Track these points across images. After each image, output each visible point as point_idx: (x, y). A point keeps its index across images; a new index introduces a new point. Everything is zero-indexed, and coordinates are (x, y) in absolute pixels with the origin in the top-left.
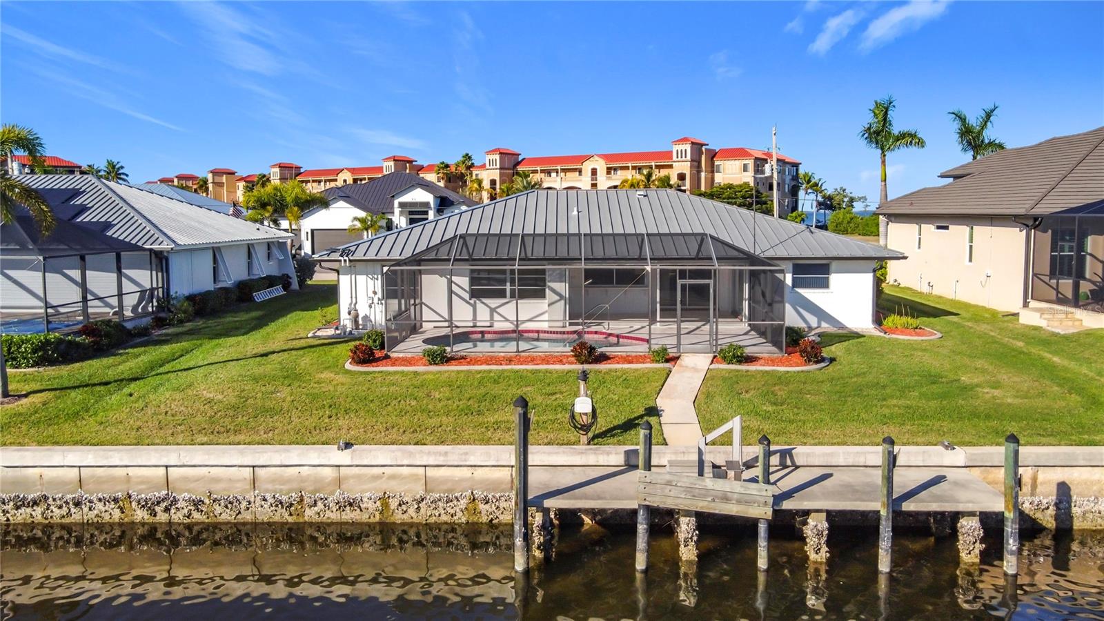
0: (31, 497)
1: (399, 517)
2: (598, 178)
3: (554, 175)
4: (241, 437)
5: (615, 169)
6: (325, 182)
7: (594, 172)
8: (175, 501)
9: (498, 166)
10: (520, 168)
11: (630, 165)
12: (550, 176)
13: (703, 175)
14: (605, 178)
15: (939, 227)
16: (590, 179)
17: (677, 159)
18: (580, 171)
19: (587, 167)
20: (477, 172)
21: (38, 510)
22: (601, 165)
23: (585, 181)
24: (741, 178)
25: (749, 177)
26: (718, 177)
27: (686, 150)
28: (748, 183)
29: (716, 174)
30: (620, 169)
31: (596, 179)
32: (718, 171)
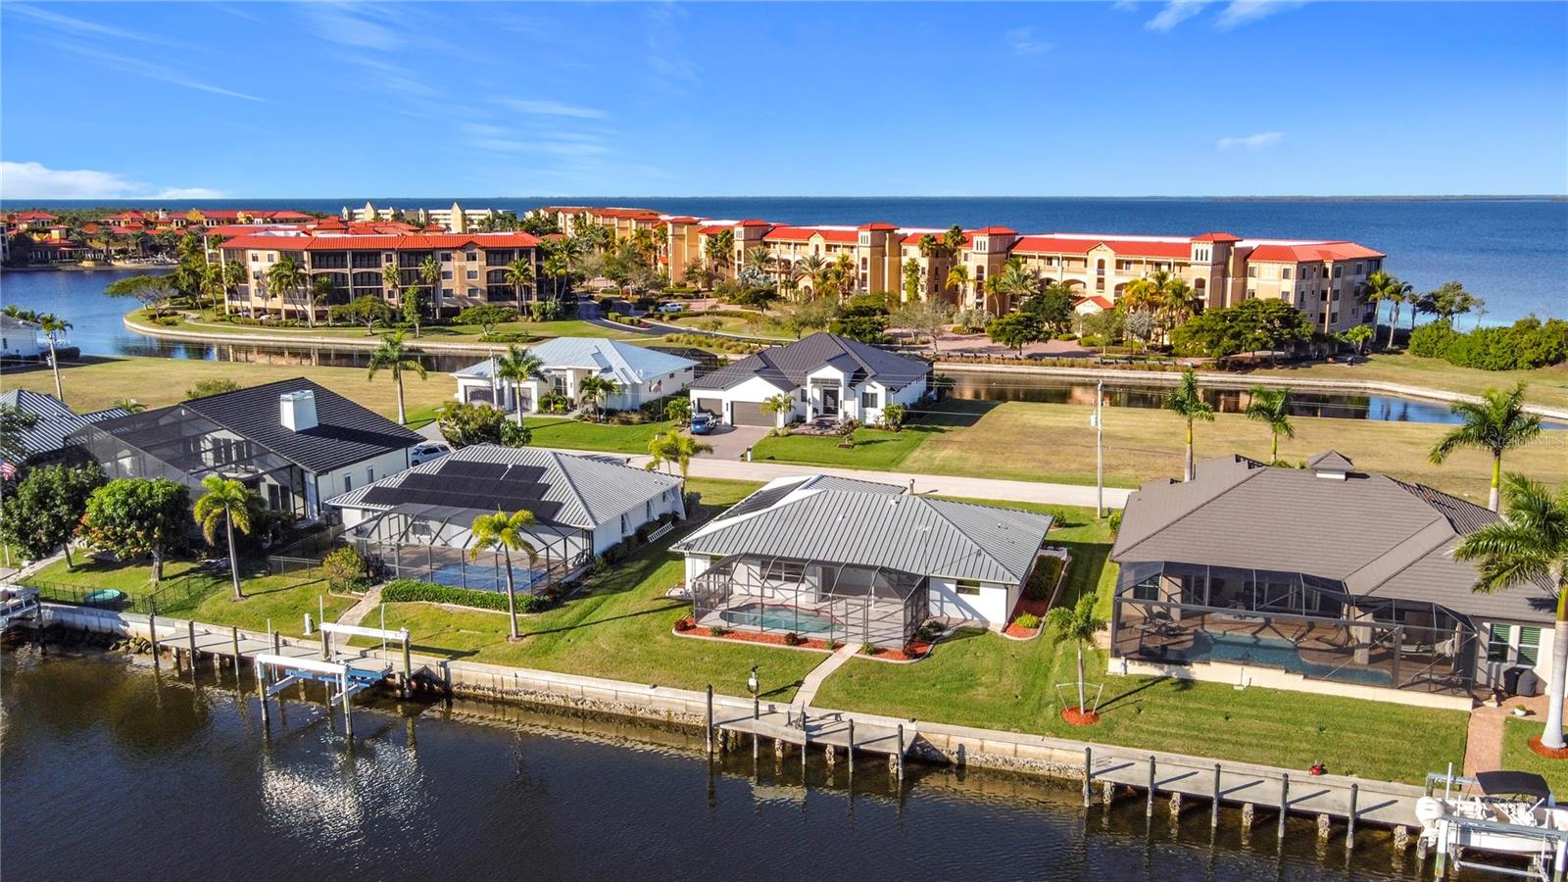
0: (530, 691)
1: (675, 720)
2: (1106, 273)
3: (1054, 263)
4: (612, 676)
5: (1125, 262)
6: (796, 244)
7: (1101, 264)
8: (585, 701)
9: (987, 251)
10: (1015, 252)
11: (1144, 259)
12: (1050, 264)
13: (1230, 280)
14: (1116, 273)
16: (1096, 272)
17: (1195, 261)
18: (1085, 262)
19: (1094, 256)
20: (966, 252)
21: (533, 696)
22: (1110, 257)
23: (1090, 276)
24: (1280, 286)
25: (1289, 286)
26: (1252, 283)
27: (1207, 251)
28: (1288, 293)
29: (1250, 280)
30: (1136, 262)
31: (1103, 274)
32: (1252, 275)
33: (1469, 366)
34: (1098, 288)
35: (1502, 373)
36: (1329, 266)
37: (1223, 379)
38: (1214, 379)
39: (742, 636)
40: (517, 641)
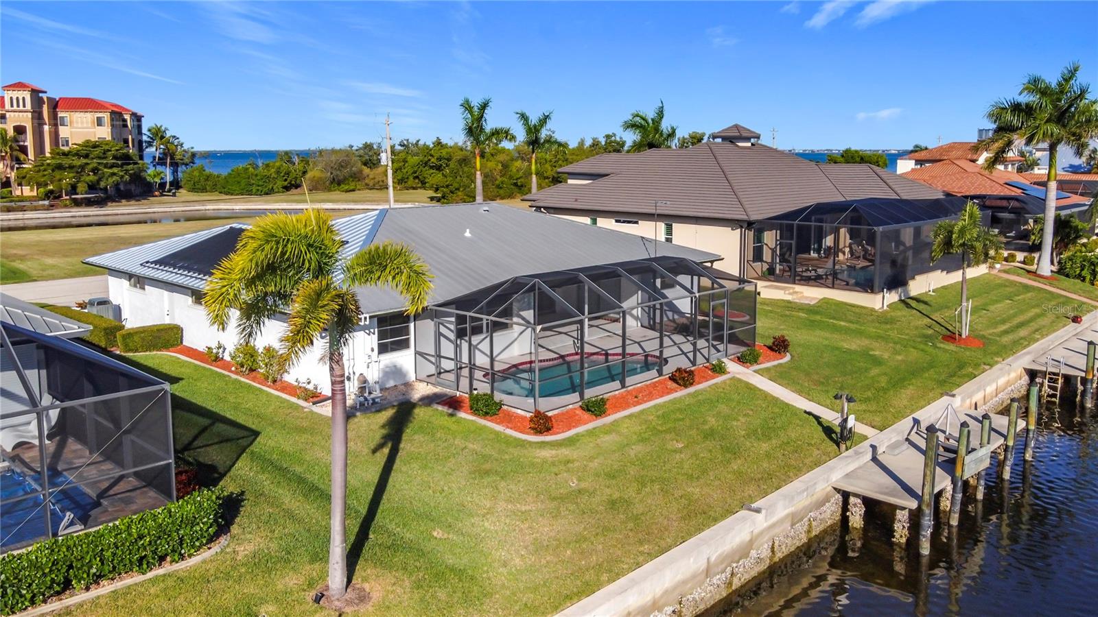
1: (778, 556)
13: (46, 128)
15: (617, 221)
17: (11, 109)
24: (95, 132)
25: (104, 130)
26: (64, 132)
27: (24, 99)
29: (61, 128)
32: (63, 124)
36: (127, 117)
39: (622, 403)
40: (363, 598)
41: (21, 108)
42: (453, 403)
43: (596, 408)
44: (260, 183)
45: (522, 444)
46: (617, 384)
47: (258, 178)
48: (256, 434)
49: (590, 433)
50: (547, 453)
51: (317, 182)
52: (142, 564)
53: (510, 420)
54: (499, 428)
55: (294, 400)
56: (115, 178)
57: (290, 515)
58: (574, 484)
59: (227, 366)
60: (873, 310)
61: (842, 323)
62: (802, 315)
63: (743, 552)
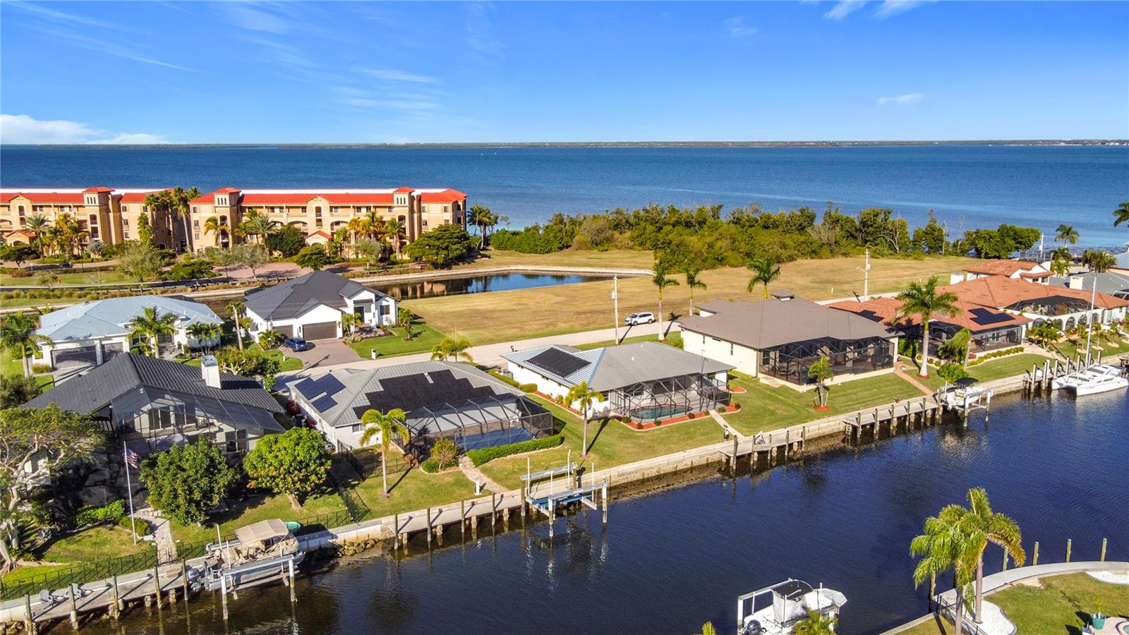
2: (323, 215)
3: (277, 211)
5: (336, 208)
7: (318, 210)
9: (227, 205)
10: (244, 204)
11: (351, 205)
12: (274, 212)
14: (329, 215)
15: (713, 339)
16: (315, 215)
17: (397, 205)
18: (304, 209)
19: (311, 206)
20: (194, 206)
22: (325, 205)
23: (310, 217)
24: (443, 219)
25: (449, 216)
26: (425, 217)
27: (405, 199)
28: (448, 221)
29: (423, 214)
30: (342, 207)
31: (320, 215)
32: (424, 212)
33: (531, 252)
34: (317, 226)
35: (548, 255)
37: (441, 274)
38: (436, 275)
39: (667, 422)
40: (589, 457)
41: (403, 204)
42: (619, 419)
43: (658, 423)
44: (543, 245)
45: (633, 431)
46: (669, 416)
47: (542, 241)
48: (565, 423)
49: (654, 430)
50: (639, 434)
51: (581, 244)
52: (547, 447)
53: (632, 425)
54: (629, 427)
55: (574, 414)
56: (458, 252)
57: (575, 442)
58: (642, 442)
59: (553, 401)
60: (798, 392)
61: (781, 397)
62: (769, 392)
63: (681, 461)
